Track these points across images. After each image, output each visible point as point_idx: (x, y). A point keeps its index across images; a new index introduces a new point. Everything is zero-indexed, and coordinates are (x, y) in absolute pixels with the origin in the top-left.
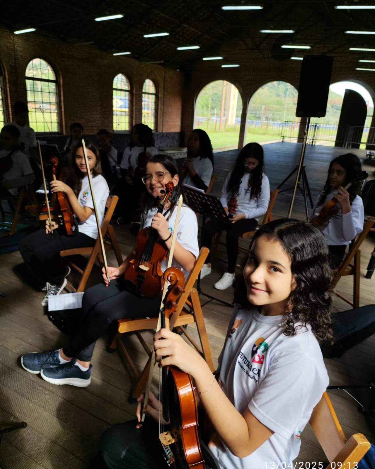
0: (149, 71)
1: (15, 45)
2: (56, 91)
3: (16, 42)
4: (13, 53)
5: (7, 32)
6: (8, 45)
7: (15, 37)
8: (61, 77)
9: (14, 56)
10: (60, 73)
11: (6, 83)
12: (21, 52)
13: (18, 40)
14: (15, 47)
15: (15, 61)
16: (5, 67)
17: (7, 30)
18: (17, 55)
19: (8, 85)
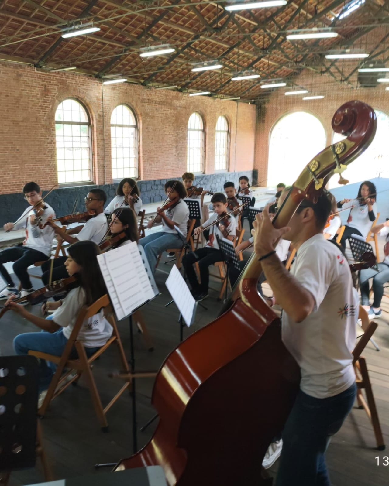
0: (222, 108)
1: (103, 95)
2: (135, 136)
3: (104, 92)
4: (102, 103)
5: (97, 83)
6: (98, 95)
7: (103, 87)
8: (141, 121)
9: (102, 105)
10: (140, 118)
11: (94, 132)
12: (109, 100)
13: (106, 90)
14: (104, 97)
15: (103, 110)
17: (97, 82)
18: (105, 104)
19: (95, 134)
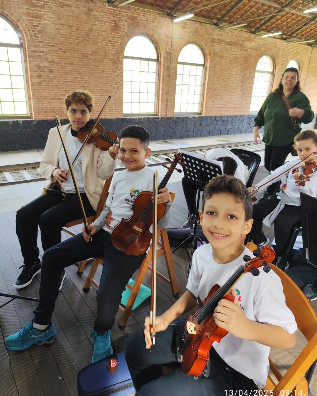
0: (295, 52)
1: (173, 33)
2: (202, 74)
3: (174, 30)
4: (170, 40)
6: (167, 33)
7: (174, 25)
9: (171, 43)
11: (161, 67)
12: (178, 39)
13: (176, 28)
14: (173, 35)
15: (171, 47)
16: (162, 53)
18: (174, 42)
19: (162, 70)
